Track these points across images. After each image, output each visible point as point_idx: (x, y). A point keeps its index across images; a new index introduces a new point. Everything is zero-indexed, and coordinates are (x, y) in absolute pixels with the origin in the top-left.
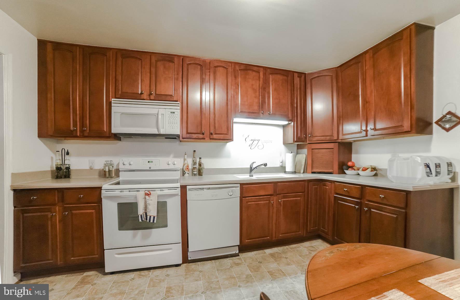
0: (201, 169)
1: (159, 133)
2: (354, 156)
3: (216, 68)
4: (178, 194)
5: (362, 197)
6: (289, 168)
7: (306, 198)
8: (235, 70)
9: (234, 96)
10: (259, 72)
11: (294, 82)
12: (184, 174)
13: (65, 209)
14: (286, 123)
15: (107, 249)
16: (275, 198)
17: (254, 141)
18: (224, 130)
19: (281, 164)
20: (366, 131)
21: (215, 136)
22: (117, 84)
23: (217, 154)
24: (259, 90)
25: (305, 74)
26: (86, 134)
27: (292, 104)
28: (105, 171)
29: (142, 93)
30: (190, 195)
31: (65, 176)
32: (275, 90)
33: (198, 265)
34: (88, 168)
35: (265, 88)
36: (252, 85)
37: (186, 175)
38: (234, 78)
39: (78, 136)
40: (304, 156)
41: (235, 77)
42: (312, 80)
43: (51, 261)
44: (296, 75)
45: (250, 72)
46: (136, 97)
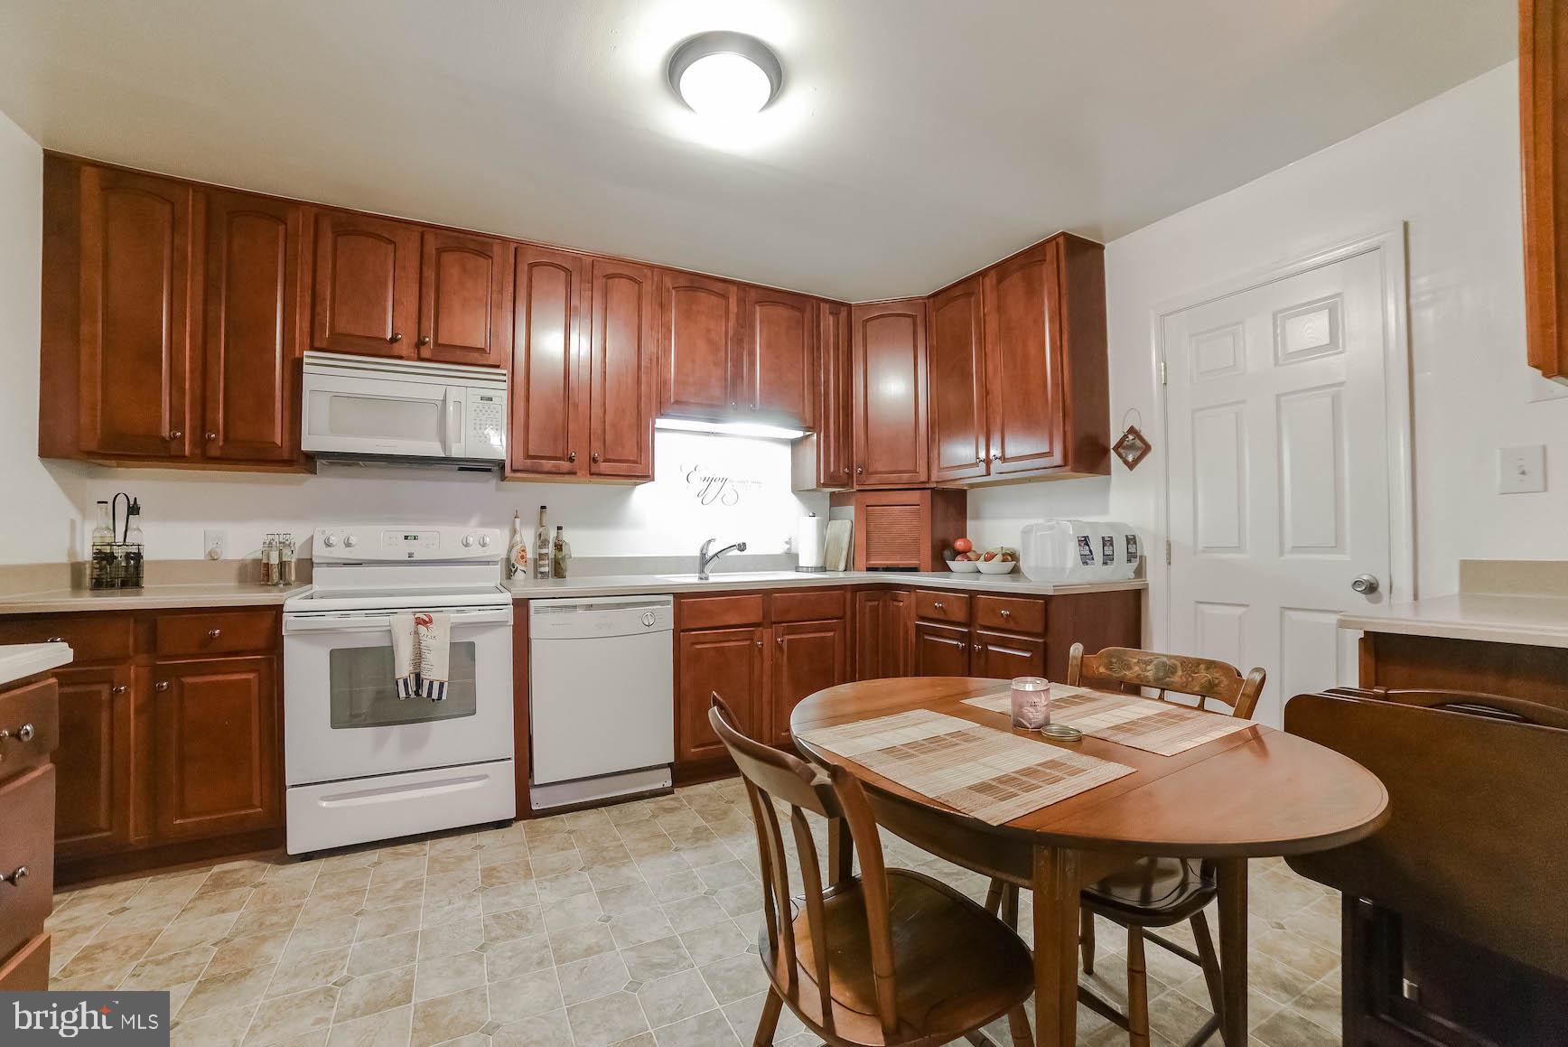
0: (563, 559)
1: (448, 455)
2: (971, 525)
3: (610, 281)
4: (507, 622)
5: (970, 621)
6: (809, 557)
7: (848, 634)
8: (660, 288)
9: (658, 358)
10: (725, 297)
11: (819, 326)
12: (510, 571)
13: (157, 673)
14: (799, 434)
15: (293, 786)
16: (767, 633)
17: (710, 481)
18: (629, 451)
19: (788, 546)
20: (988, 462)
21: (604, 467)
22: (318, 309)
23: (608, 517)
24: (726, 343)
25: (850, 306)
26: (214, 452)
27: (814, 384)
28: (267, 565)
29: (394, 340)
30: (540, 625)
31: (122, 581)
32: (768, 346)
33: (563, 820)
34: (201, 557)
35: (741, 338)
36: (709, 331)
37: (519, 576)
38: (657, 308)
39: (184, 457)
40: (848, 524)
41: (661, 305)
42: (866, 325)
43: (105, 834)
44: (825, 308)
45: (702, 295)
46: (378, 348)
